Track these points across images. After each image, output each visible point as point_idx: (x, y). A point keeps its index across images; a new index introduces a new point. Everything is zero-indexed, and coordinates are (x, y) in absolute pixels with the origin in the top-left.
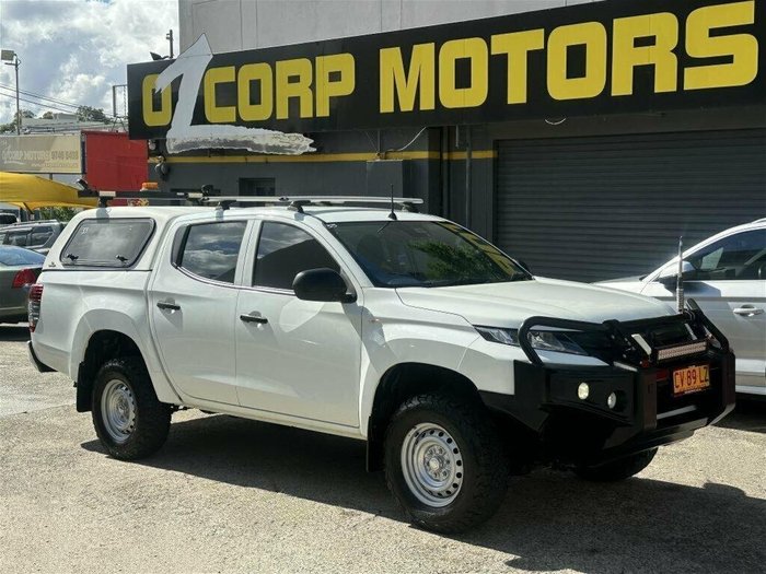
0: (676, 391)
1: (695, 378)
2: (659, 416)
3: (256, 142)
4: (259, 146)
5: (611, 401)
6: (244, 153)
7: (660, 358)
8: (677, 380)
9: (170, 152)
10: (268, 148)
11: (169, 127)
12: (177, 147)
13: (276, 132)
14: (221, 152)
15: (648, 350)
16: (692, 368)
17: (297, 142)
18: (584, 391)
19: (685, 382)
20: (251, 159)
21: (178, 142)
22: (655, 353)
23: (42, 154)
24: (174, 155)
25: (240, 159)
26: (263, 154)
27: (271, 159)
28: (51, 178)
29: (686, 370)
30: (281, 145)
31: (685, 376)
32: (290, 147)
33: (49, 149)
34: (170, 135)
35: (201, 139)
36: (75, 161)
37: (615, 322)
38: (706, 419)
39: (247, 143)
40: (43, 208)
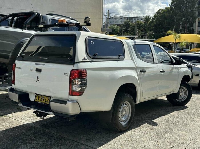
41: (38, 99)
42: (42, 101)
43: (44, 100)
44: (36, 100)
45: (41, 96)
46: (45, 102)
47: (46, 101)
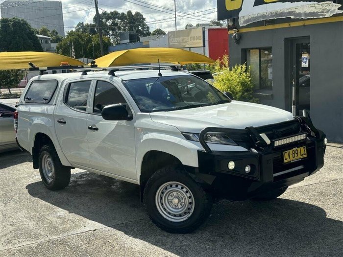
0: (285, 161)
1: (297, 154)
2: (275, 175)
3: (297, 11)
4: (300, 14)
5: (247, 169)
6: (289, 20)
7: (276, 145)
8: (286, 155)
9: (241, 26)
10: (306, 14)
11: (240, 9)
12: (245, 22)
13: (312, 3)
14: (272, 22)
15: (268, 142)
16: (294, 149)
17: (328, 8)
18: (232, 165)
19: (291, 156)
20: (293, 24)
21: (246, 18)
22: (272, 143)
23: (186, 39)
24: (243, 27)
25: (286, 25)
26: (303, 20)
27: (307, 23)
28: (190, 50)
29: (291, 151)
30: (316, 11)
31: (291, 153)
32: (322, 12)
33: (189, 36)
34: (241, 14)
35: (259, 15)
36: (200, 41)
37: (252, 127)
38: (308, 173)
39: (290, 13)
40: (186, 65)
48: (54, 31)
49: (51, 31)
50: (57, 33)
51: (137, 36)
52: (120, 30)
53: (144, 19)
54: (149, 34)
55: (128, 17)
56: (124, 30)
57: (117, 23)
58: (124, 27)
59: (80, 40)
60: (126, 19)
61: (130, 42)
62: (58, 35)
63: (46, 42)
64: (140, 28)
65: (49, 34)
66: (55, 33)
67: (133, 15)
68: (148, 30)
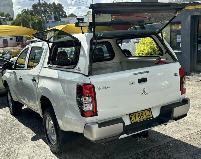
41: (134, 119)
42: (142, 118)
43: (145, 116)
44: (133, 120)
45: (137, 114)
46: (147, 117)
47: (147, 115)
48: (8, 14)
49: (6, 14)
50: (10, 15)
51: (59, 18)
52: (48, 14)
53: (63, 7)
54: (66, 16)
55: (53, 6)
56: (51, 14)
57: (46, 10)
58: (51, 12)
59: (26, 19)
60: (52, 7)
61: (55, 21)
62: (11, 16)
63: (4, 21)
64: (60, 13)
65: (5, 16)
66: (8, 15)
67: (56, 5)
68: (65, 14)
